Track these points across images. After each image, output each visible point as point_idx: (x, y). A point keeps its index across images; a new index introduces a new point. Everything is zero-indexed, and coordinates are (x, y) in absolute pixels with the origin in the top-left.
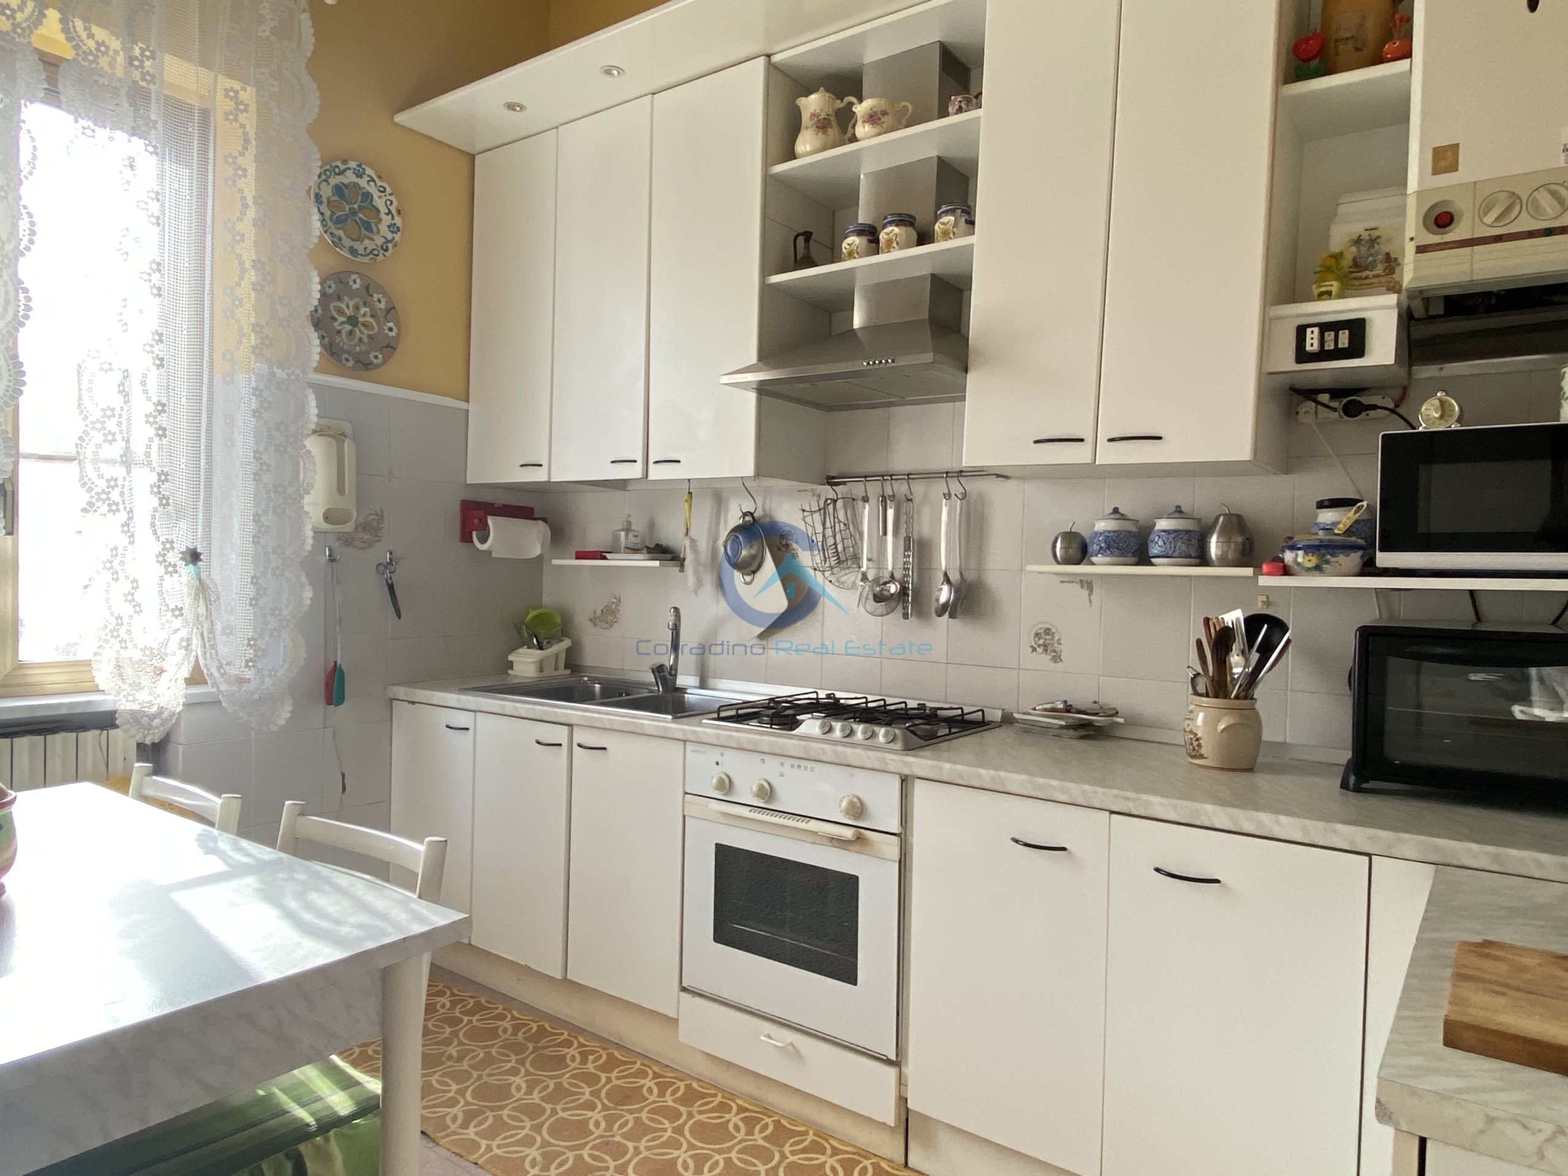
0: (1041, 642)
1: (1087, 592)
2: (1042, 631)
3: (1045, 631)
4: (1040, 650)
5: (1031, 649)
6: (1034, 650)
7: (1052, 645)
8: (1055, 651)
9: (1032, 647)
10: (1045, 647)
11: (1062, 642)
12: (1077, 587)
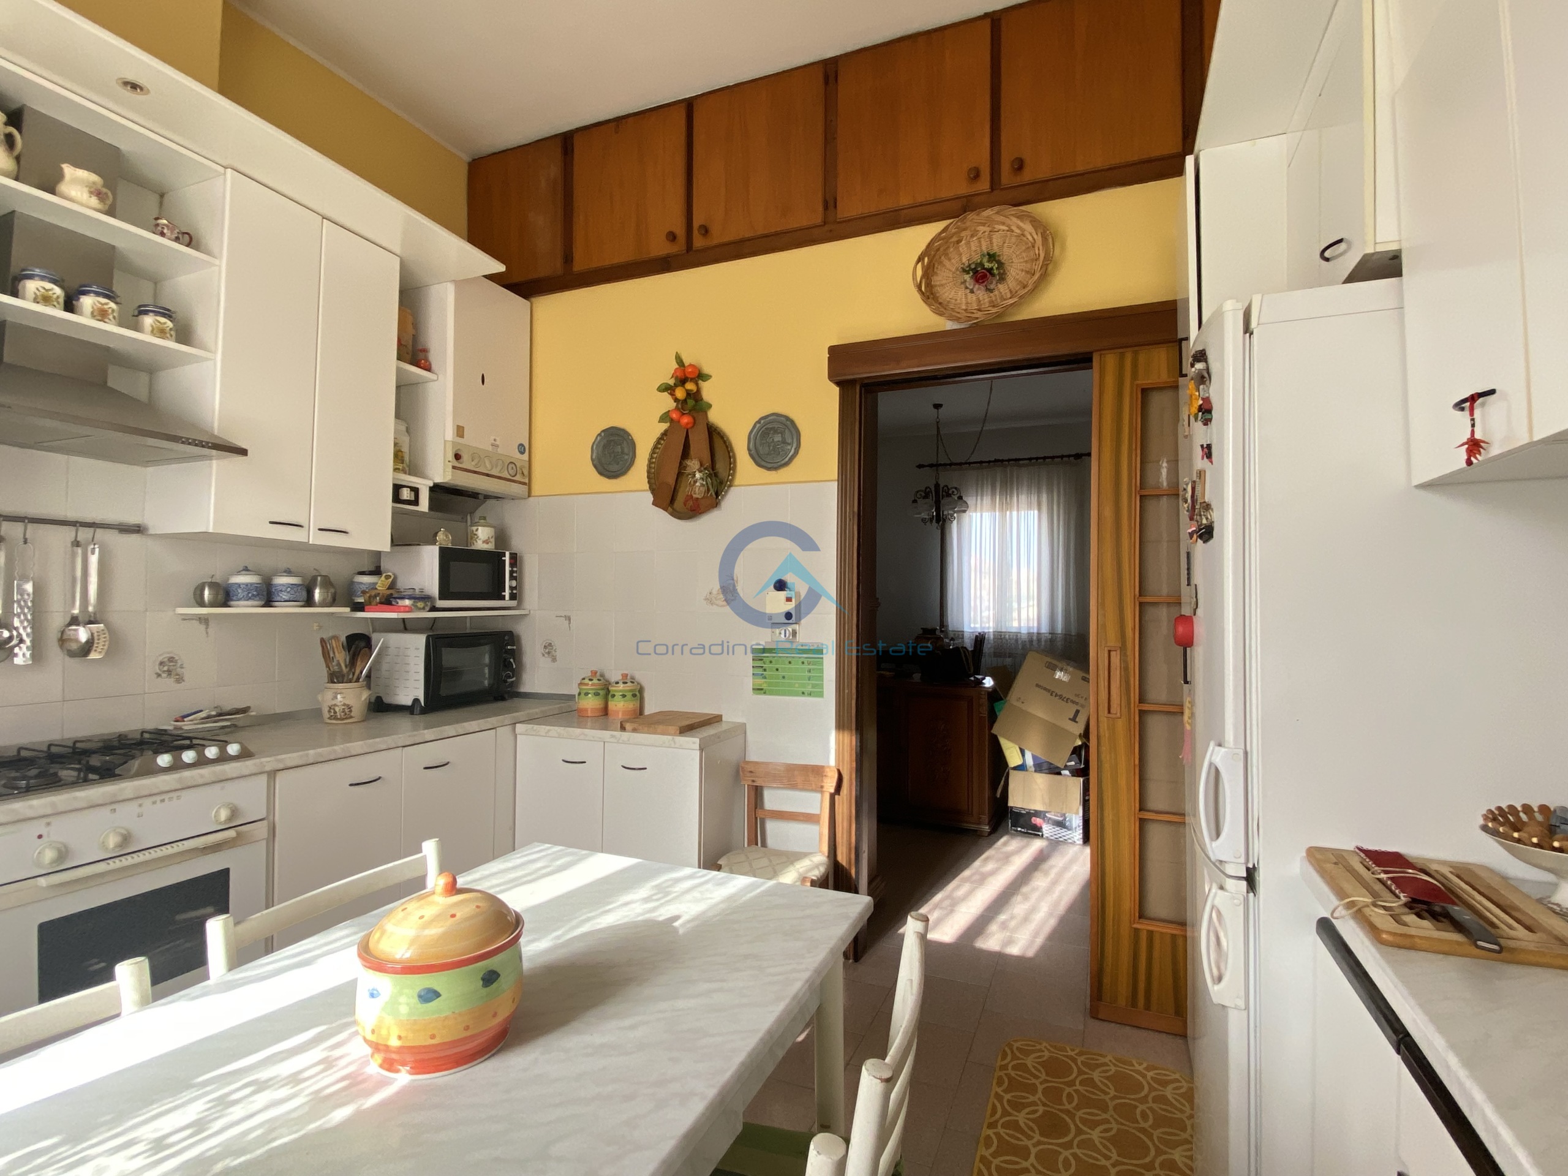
0: (166, 668)
1: (205, 627)
2: (166, 660)
3: (169, 660)
4: (164, 675)
5: (156, 676)
6: (159, 675)
7: (176, 669)
8: (177, 675)
9: (157, 674)
10: (169, 672)
11: (184, 666)
12: (196, 623)
